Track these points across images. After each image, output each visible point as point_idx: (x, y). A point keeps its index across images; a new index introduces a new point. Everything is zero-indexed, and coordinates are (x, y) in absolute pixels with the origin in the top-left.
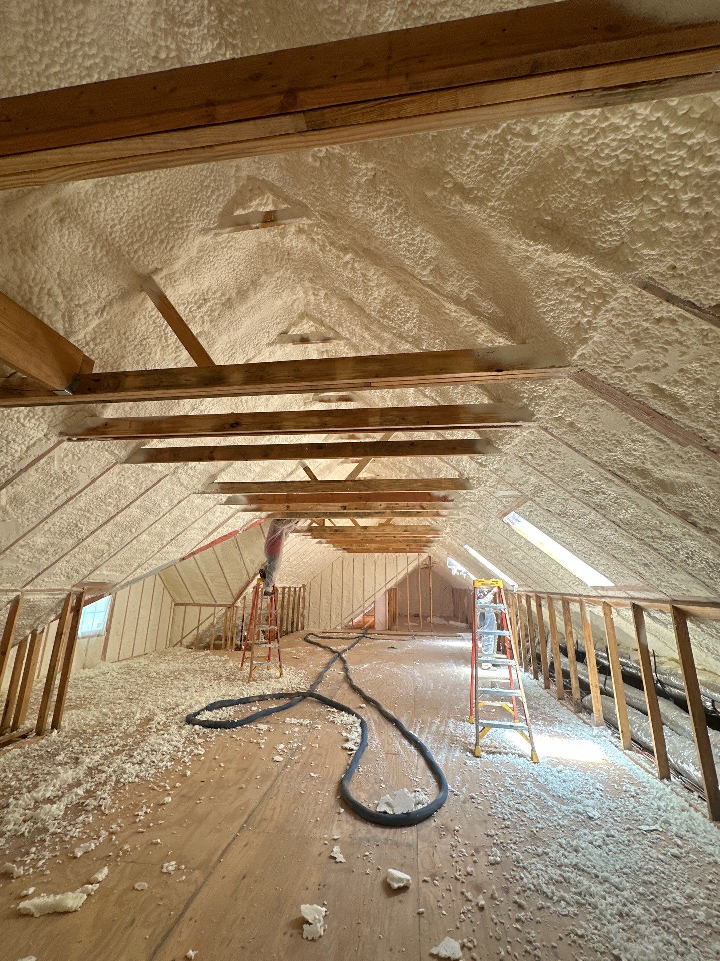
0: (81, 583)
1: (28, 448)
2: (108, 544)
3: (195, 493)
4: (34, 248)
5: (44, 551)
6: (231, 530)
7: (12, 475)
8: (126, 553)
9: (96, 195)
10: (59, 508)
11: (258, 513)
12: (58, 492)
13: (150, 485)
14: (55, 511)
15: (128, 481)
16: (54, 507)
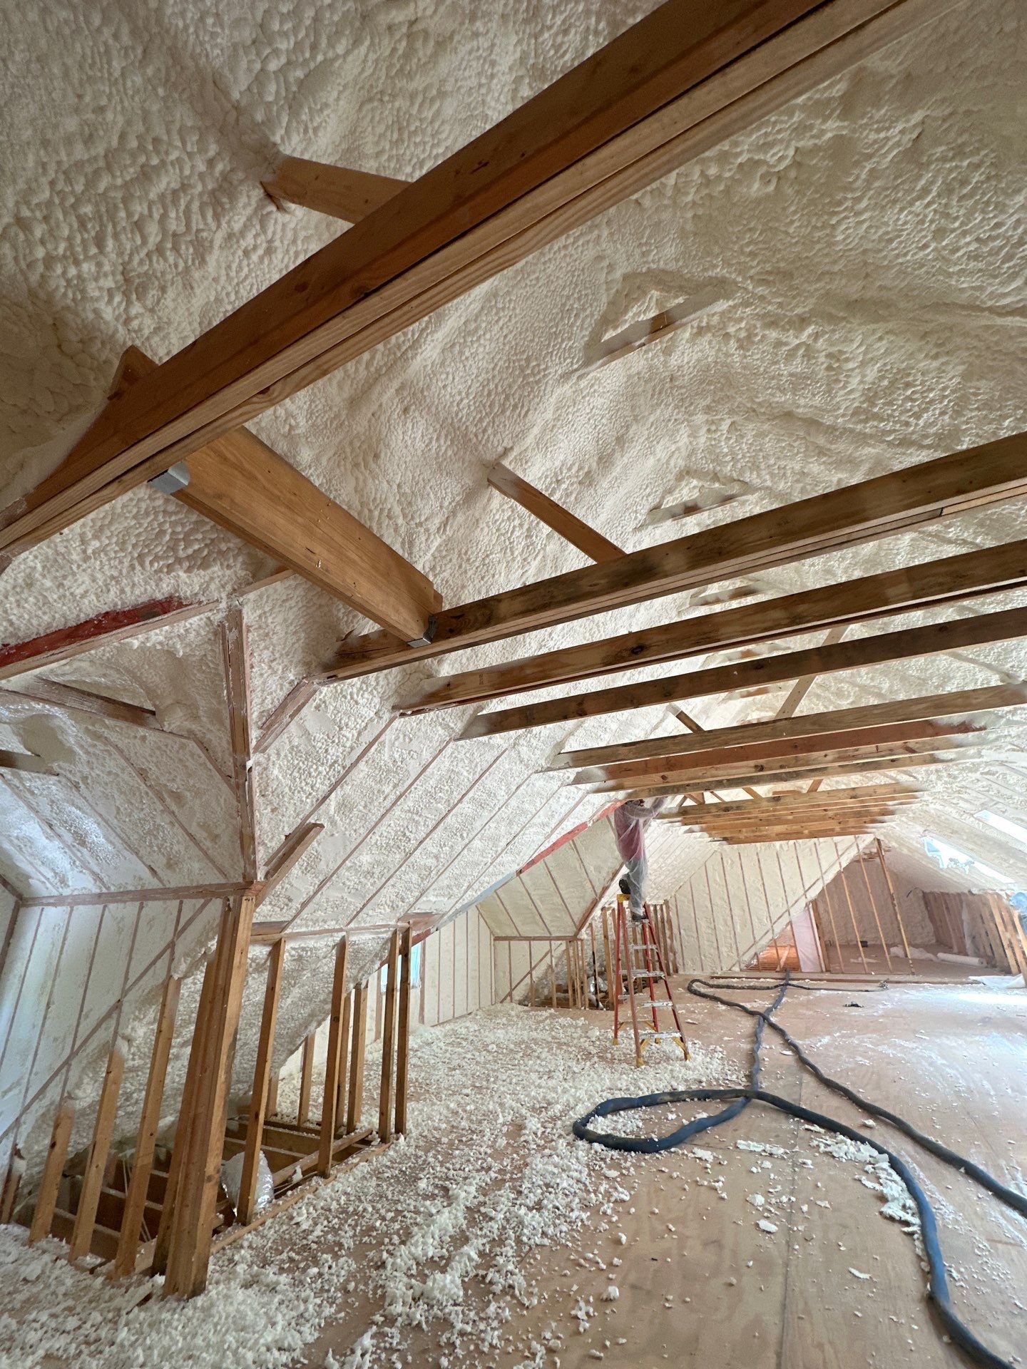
0: (406, 917)
1: (359, 734)
2: (437, 857)
3: (537, 772)
4: (376, 456)
5: (370, 873)
6: (578, 822)
7: (342, 772)
8: (455, 869)
9: (442, 364)
10: (388, 811)
11: (612, 794)
12: (387, 789)
13: (485, 766)
14: (383, 816)
15: (461, 764)
16: (383, 811)
